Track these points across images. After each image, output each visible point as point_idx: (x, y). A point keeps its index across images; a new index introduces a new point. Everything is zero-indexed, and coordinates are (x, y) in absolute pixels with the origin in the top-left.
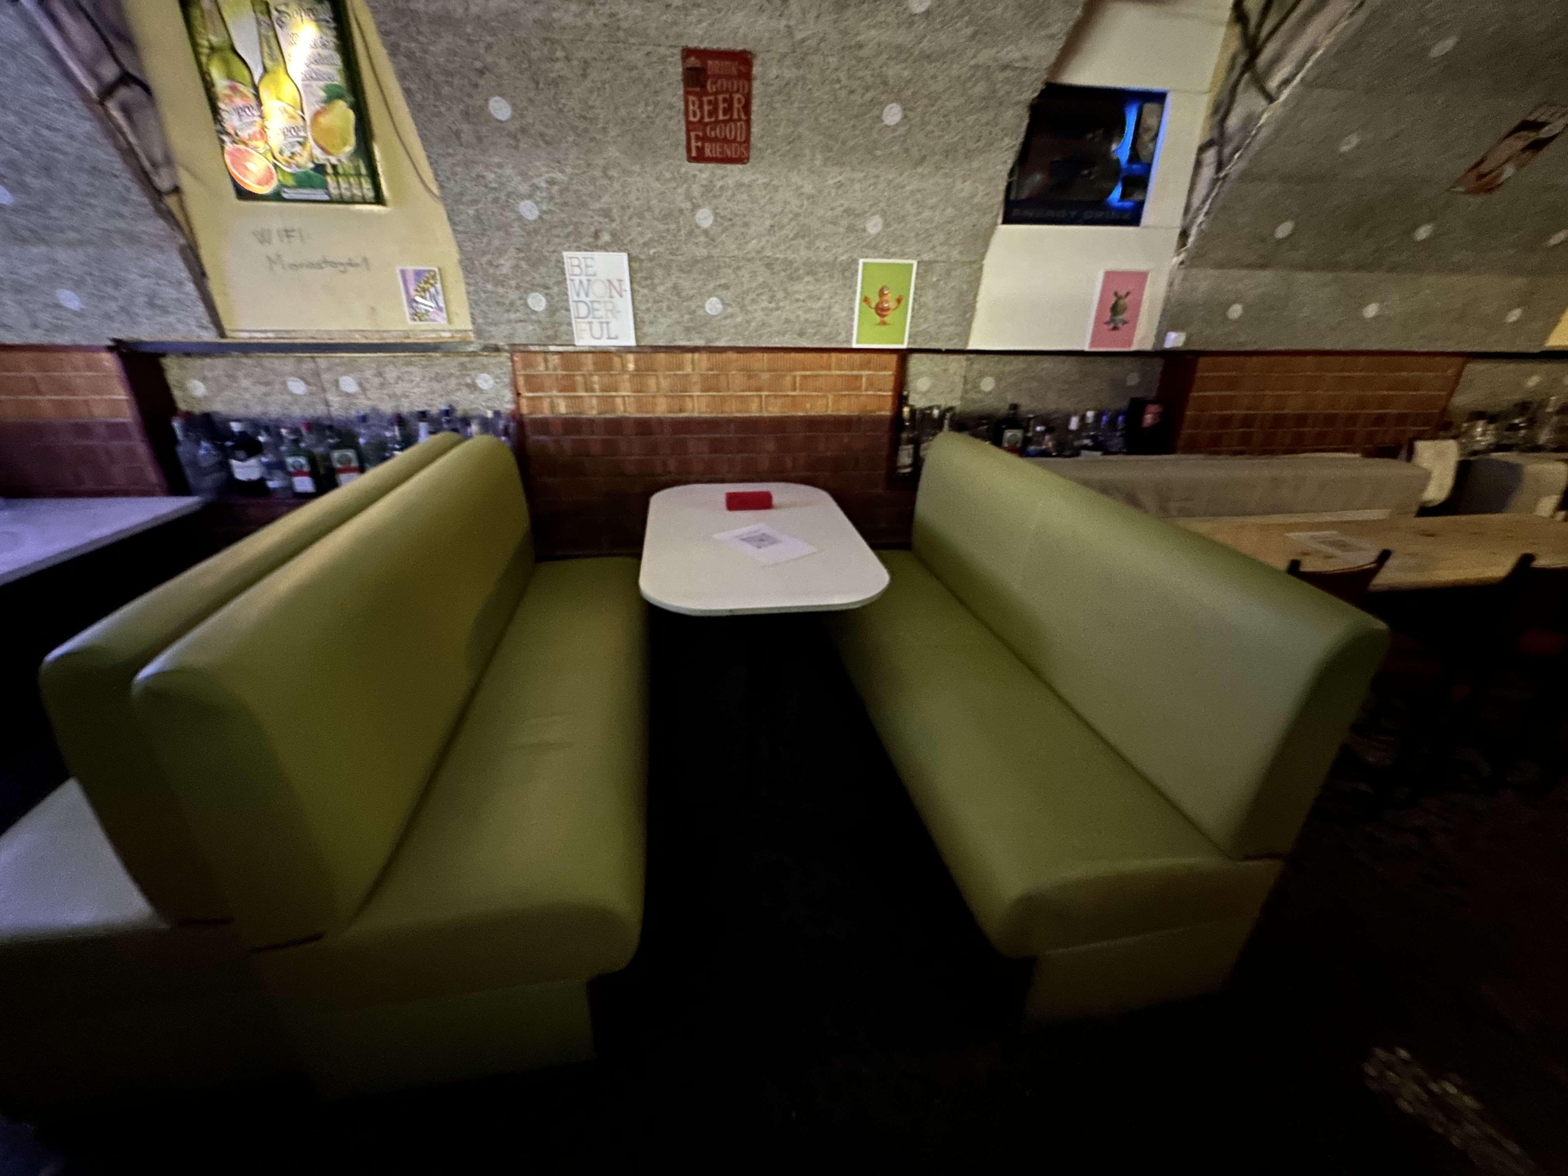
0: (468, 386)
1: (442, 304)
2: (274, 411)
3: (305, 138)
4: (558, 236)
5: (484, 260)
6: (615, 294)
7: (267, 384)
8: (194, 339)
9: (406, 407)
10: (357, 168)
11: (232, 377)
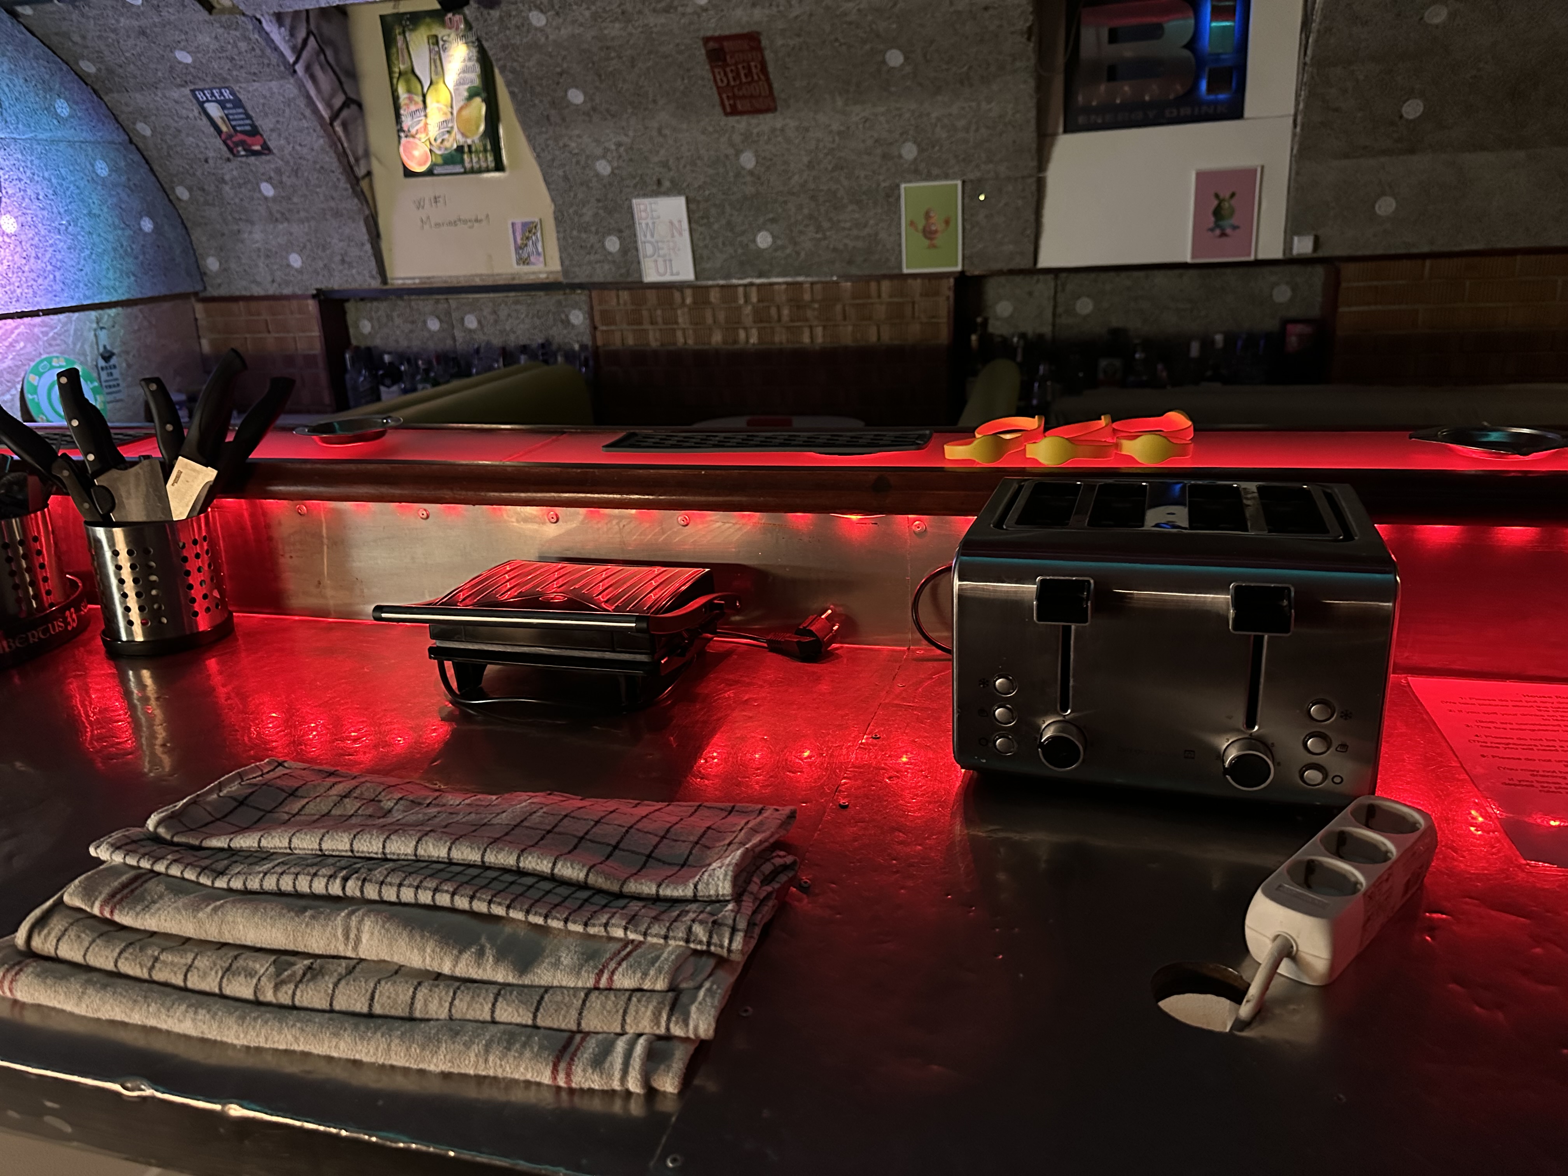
0: (562, 321)
1: (540, 249)
2: (416, 344)
3: (452, 128)
4: (628, 186)
5: (571, 211)
6: (676, 234)
7: (413, 322)
8: (365, 286)
9: (512, 341)
10: (485, 146)
11: (390, 317)
